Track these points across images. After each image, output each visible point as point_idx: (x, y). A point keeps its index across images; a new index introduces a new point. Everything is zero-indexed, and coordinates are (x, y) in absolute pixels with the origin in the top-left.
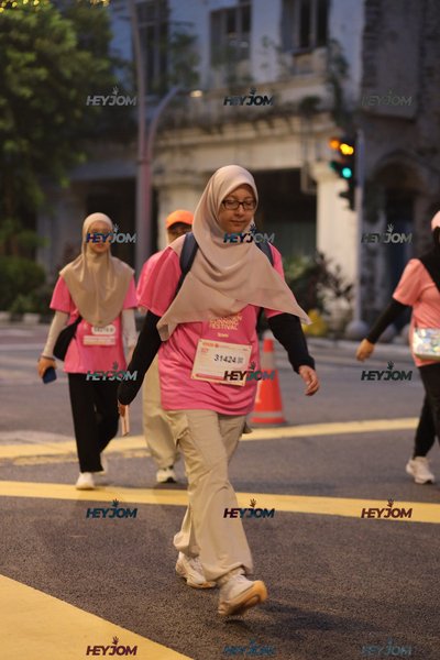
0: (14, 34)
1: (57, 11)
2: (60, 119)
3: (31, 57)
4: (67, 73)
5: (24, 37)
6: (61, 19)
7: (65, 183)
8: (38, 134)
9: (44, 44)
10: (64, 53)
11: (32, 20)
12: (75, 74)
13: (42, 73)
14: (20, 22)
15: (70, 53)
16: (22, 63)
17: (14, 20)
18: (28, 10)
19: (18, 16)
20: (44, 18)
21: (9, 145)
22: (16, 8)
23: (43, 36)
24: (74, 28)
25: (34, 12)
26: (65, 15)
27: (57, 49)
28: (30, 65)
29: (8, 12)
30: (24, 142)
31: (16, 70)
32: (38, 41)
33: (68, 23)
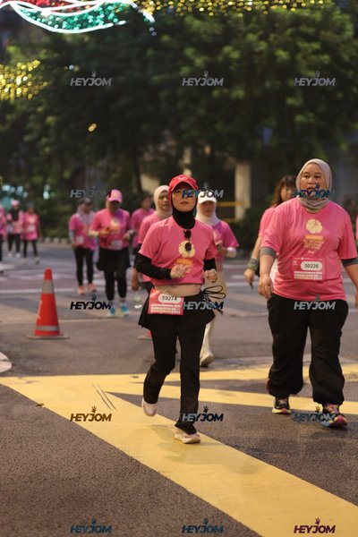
0: (303, 28)
1: (338, 7)
2: (340, 95)
3: (316, 46)
4: (346, 58)
5: (311, 30)
6: (340, 14)
7: (344, 147)
8: (322, 108)
9: (327, 35)
10: (343, 42)
11: (318, 16)
12: (352, 58)
13: (326, 58)
14: (308, 18)
15: (349, 41)
16: (310, 51)
17: (304, 17)
18: (314, 8)
19: (306, 13)
20: (327, 14)
21: (299, 118)
22: (305, 8)
23: (326, 29)
24: (351, 21)
25: (319, 9)
26: (344, 11)
27: (338, 39)
28: (316, 52)
29: (299, 11)
30: (311, 115)
31: (304, 58)
32: (323, 33)
33: (347, 17)
